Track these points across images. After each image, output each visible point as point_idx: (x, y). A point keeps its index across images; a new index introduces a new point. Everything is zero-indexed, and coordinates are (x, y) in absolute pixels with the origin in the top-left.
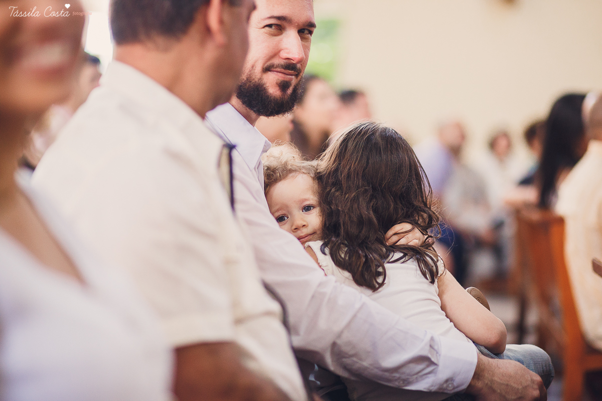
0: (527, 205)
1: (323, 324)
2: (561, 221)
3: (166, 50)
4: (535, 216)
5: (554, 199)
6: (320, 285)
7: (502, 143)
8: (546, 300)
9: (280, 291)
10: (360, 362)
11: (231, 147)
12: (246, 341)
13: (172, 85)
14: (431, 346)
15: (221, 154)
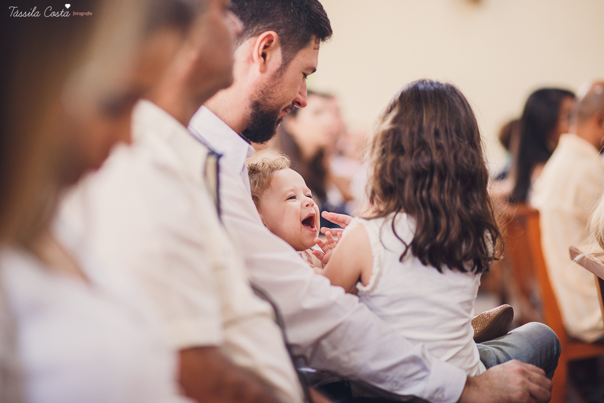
8: (526, 293)
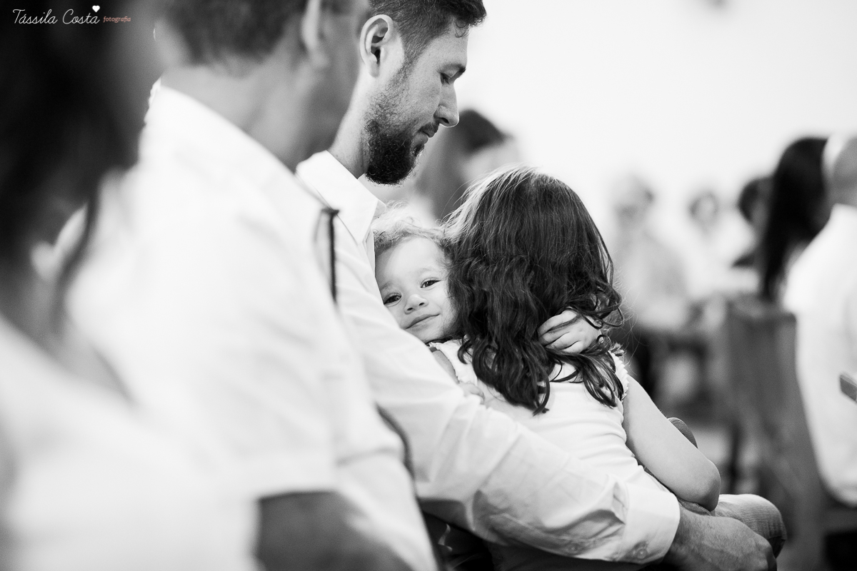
0: (744, 297)
1: (462, 465)
2: (791, 319)
3: (242, 75)
4: (756, 312)
5: (782, 288)
6: (459, 409)
7: (707, 207)
9: (400, 419)
10: (514, 519)
11: (333, 213)
12: (353, 490)
13: (249, 125)
14: (615, 497)
15: (318, 222)
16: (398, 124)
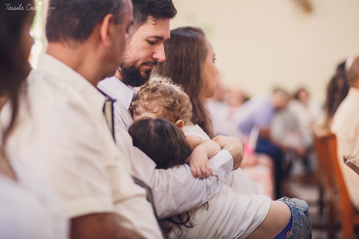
2: (334, 137)
11: (113, 101)
16: (129, 63)
